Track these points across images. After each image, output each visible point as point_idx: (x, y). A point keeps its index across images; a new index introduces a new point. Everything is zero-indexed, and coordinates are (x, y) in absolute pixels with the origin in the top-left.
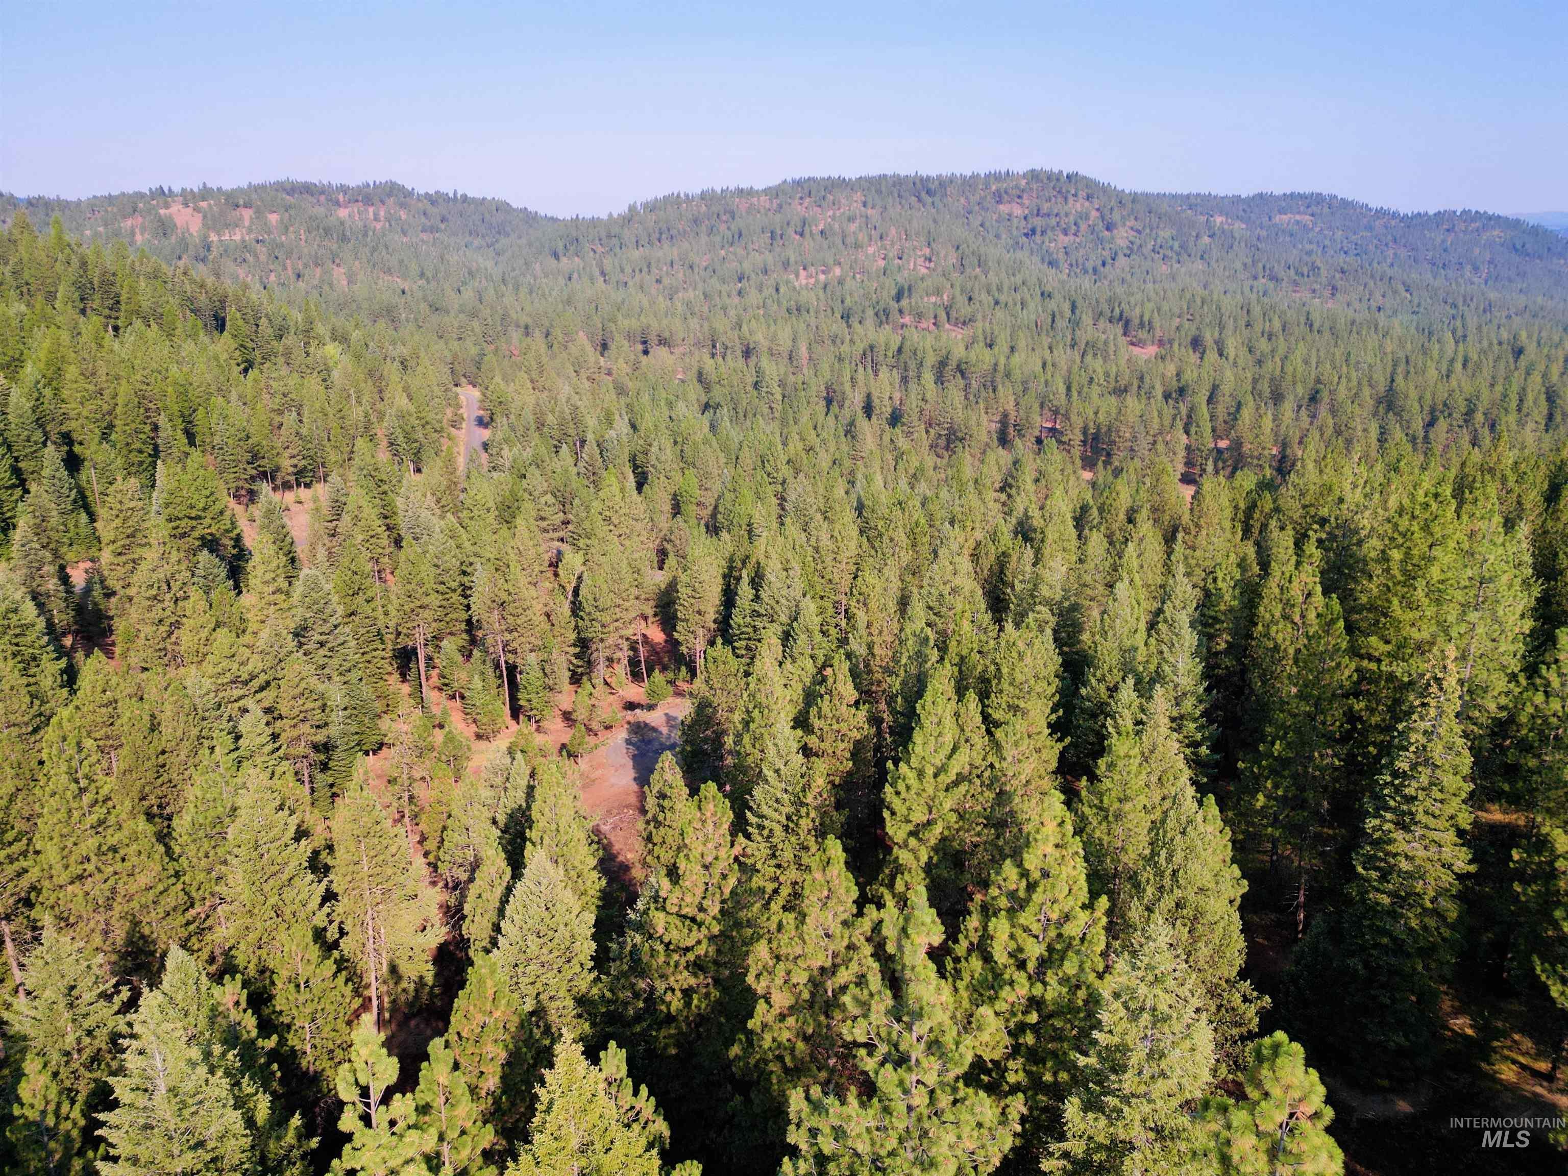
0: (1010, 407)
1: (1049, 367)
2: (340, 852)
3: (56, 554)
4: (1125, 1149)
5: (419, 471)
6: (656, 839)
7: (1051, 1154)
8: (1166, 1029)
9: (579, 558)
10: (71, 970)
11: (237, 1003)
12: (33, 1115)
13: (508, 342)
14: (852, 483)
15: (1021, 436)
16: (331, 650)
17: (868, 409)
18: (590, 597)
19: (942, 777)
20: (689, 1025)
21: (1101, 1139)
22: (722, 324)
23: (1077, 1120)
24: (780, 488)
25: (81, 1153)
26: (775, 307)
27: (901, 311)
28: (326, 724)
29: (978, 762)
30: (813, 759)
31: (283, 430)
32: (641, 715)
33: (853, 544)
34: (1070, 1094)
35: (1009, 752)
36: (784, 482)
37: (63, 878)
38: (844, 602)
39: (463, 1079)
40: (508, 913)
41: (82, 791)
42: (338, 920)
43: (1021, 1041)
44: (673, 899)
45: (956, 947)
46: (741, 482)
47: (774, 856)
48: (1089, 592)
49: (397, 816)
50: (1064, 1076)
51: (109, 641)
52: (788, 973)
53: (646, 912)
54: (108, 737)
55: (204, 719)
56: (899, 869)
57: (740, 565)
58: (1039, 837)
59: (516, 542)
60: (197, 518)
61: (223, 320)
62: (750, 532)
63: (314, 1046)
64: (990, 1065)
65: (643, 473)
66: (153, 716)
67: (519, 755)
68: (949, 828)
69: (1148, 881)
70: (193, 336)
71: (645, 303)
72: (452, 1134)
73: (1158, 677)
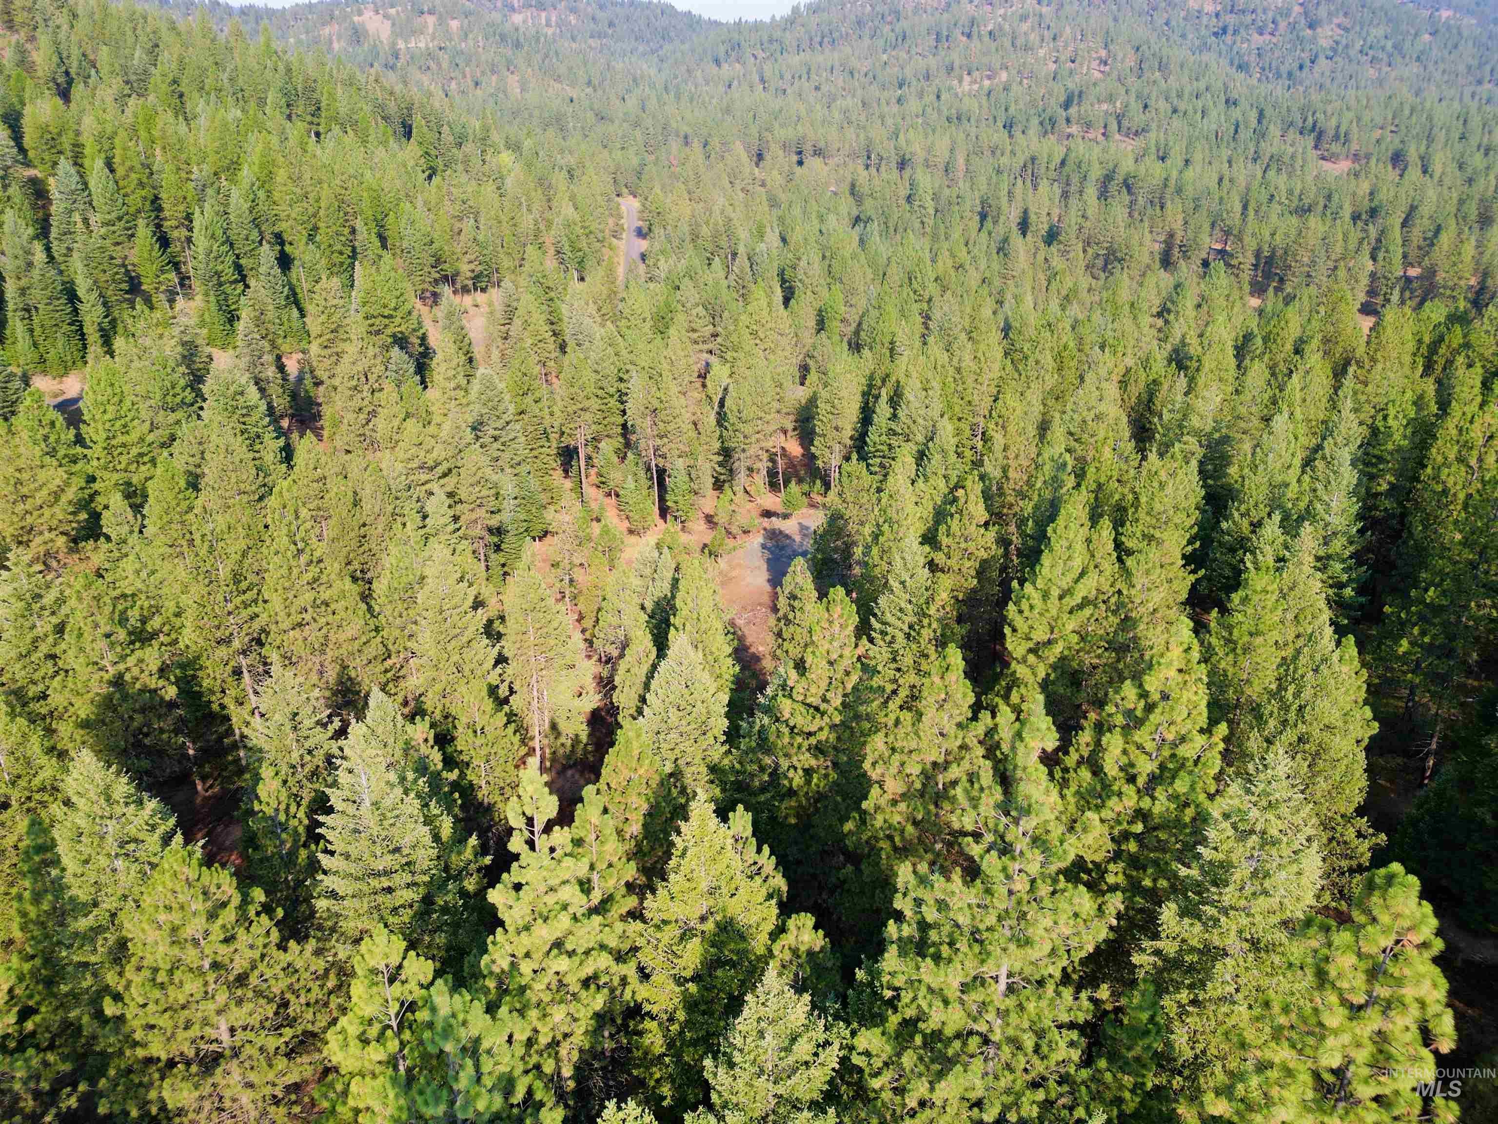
0: (1178, 226)
1: (1226, 181)
2: (510, 621)
3: (273, 345)
4: (1217, 954)
5: (582, 279)
6: (785, 635)
7: (1143, 950)
8: (1274, 852)
9: (726, 370)
10: (296, 702)
11: (426, 740)
12: (269, 811)
13: (669, 153)
14: (1000, 303)
15: (1186, 256)
16: (503, 444)
17: (1024, 226)
18: (735, 408)
19: (1067, 599)
20: (808, 799)
21: (1194, 942)
22: (878, 133)
23: (1172, 923)
24: (925, 306)
25: (305, 845)
26: (935, 115)
27: (1068, 120)
28: (499, 511)
29: (1106, 587)
30: (939, 574)
31: (462, 237)
32: (777, 523)
33: (997, 366)
34: (1168, 900)
35: (1139, 580)
36: (930, 300)
37: (286, 625)
38: (982, 425)
39: (611, 822)
40: (652, 687)
41: (300, 552)
42: (508, 680)
43: (1124, 847)
44: (799, 689)
45: (1066, 758)
46: (887, 298)
47: (894, 660)
48: (1242, 424)
49: (559, 596)
50: (1163, 883)
51: (318, 424)
52: (902, 764)
53: (774, 697)
54: (319, 509)
55: (397, 498)
56: (1015, 682)
57: (879, 383)
58: (1162, 661)
59: (669, 353)
60: (390, 317)
61: (410, 126)
62: (892, 350)
63: (488, 783)
64: (1090, 866)
65: (791, 288)
66: (355, 493)
67: (665, 550)
68: (1070, 648)
69: (1271, 715)
70: (384, 143)
71: (803, 113)
72: (601, 866)
73: (1309, 514)
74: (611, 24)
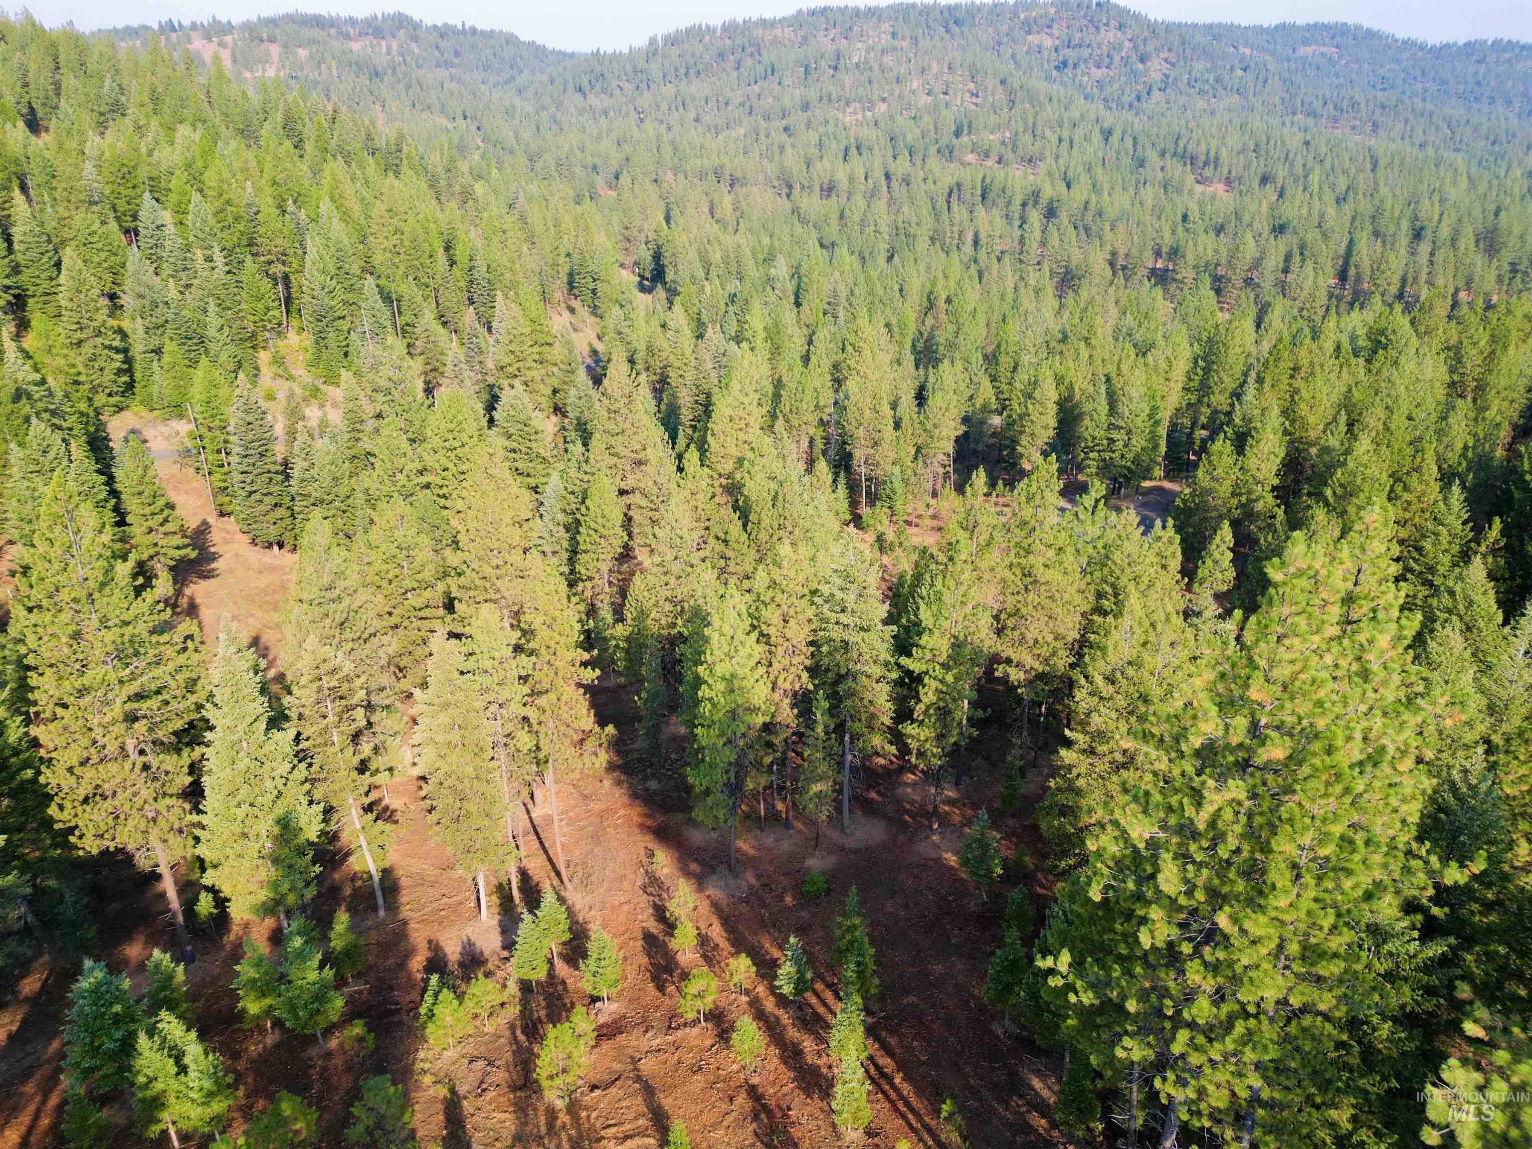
74: (457, 54)
